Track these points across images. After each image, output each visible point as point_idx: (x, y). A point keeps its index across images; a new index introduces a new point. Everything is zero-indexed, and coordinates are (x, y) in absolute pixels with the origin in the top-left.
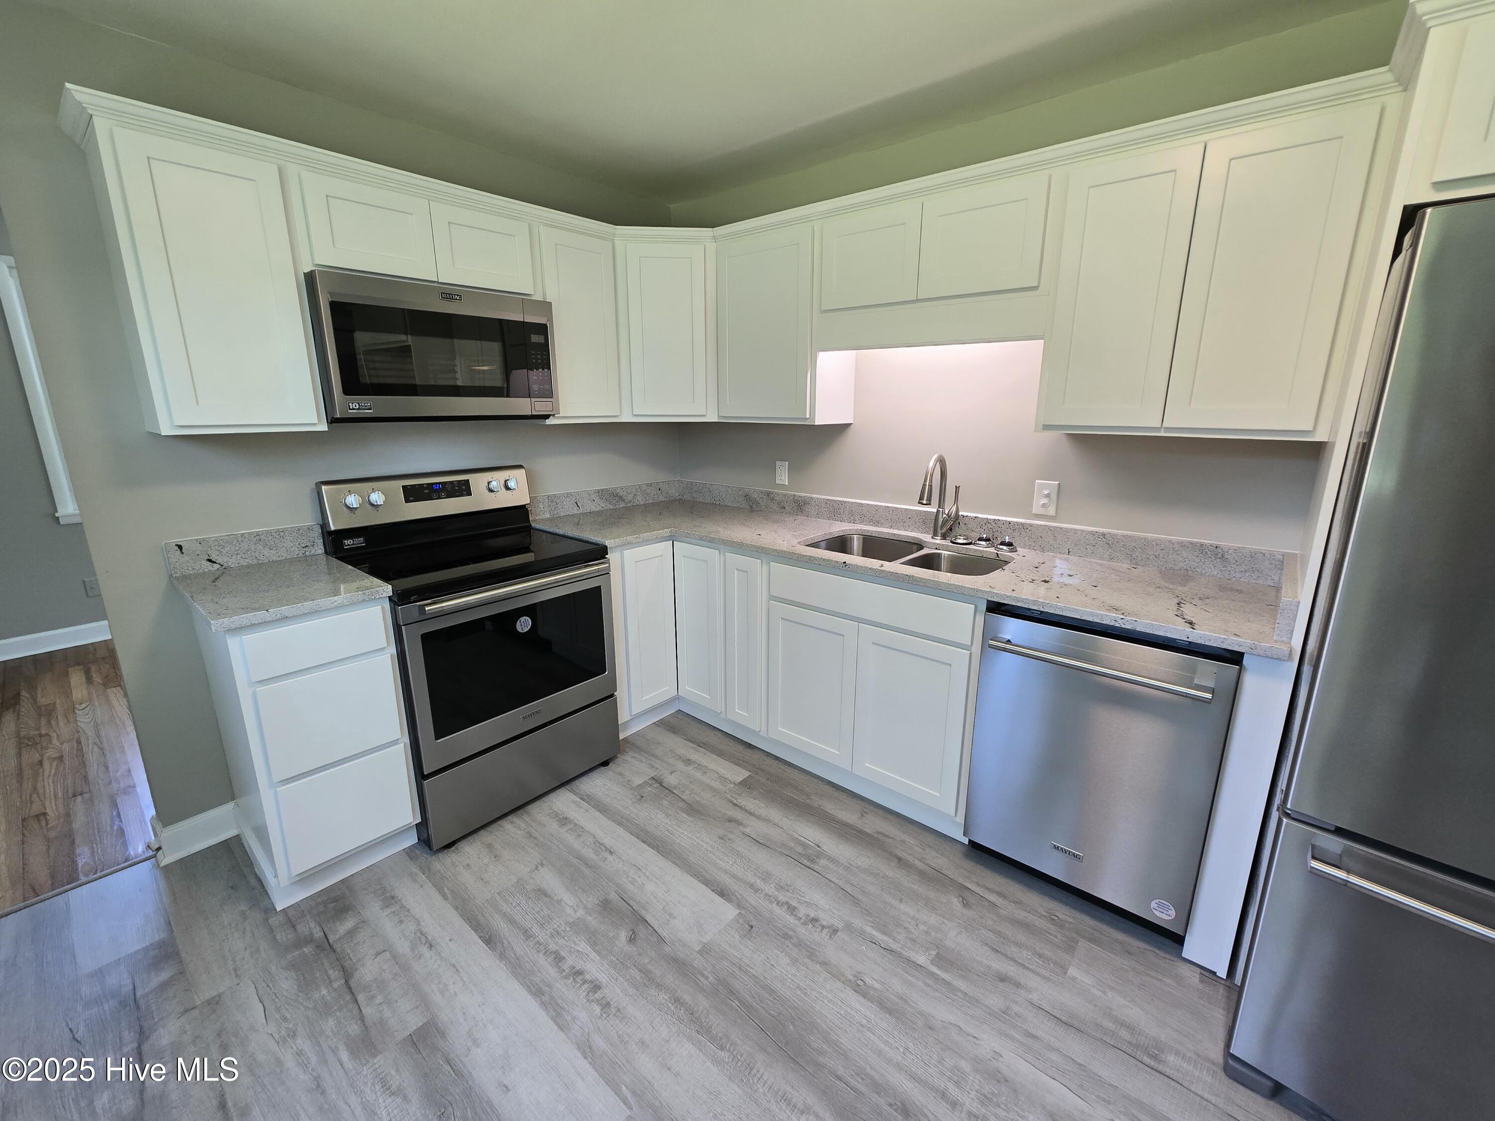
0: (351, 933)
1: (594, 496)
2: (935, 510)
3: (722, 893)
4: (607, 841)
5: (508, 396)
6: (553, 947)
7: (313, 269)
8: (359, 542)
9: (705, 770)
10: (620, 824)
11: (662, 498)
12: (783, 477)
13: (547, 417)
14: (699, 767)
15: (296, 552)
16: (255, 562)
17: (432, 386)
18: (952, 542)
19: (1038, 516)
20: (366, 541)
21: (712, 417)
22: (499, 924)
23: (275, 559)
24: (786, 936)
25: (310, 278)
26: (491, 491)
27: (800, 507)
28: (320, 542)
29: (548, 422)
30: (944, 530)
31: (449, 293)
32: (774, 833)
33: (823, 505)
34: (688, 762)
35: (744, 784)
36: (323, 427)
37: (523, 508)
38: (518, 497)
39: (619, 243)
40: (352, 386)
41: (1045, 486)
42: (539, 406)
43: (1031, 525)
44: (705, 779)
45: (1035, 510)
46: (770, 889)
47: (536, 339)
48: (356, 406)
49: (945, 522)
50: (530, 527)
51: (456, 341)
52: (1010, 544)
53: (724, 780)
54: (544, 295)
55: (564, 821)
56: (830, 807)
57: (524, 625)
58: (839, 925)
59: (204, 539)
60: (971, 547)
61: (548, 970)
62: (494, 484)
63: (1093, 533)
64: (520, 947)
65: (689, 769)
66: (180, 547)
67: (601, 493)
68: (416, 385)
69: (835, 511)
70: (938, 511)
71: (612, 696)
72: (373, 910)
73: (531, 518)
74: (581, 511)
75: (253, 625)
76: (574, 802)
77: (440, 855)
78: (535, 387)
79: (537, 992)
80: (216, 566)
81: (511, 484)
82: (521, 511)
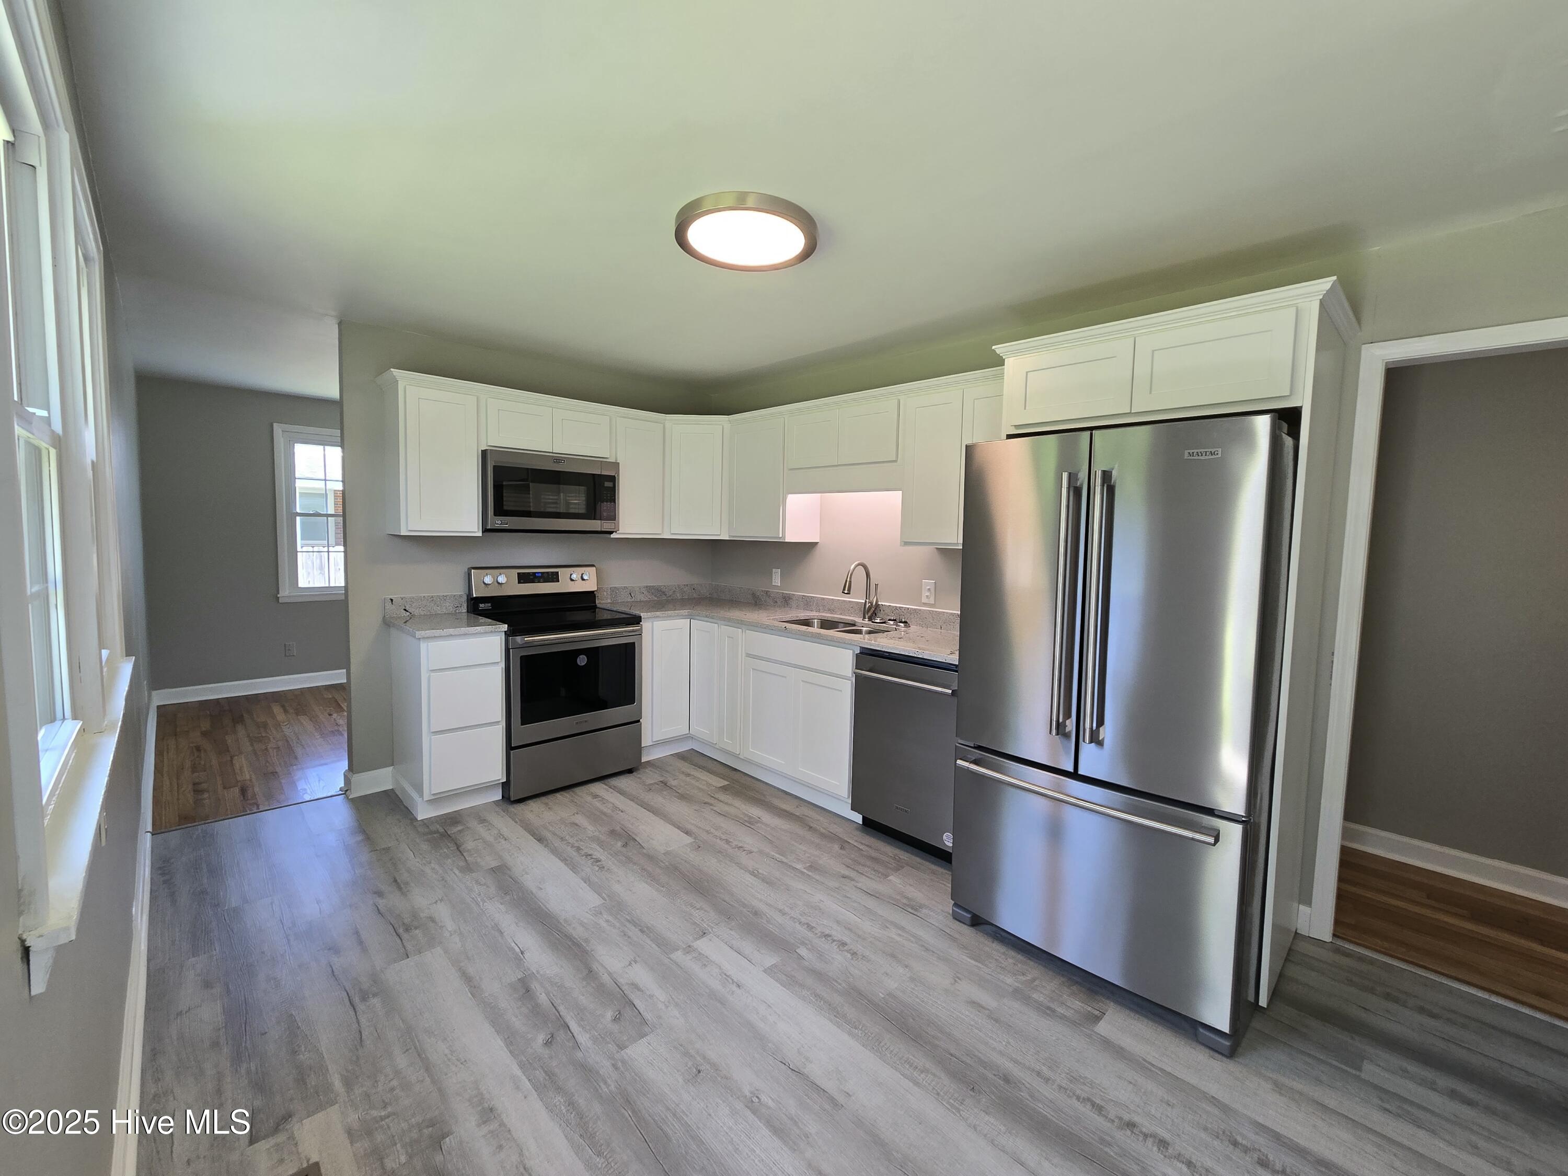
0: (460, 831)
1: (643, 590)
2: (864, 601)
3: (687, 833)
4: (621, 806)
5: (594, 519)
6: (576, 844)
7: (487, 448)
8: (488, 606)
9: (698, 779)
10: (633, 800)
11: (695, 595)
12: (777, 580)
13: (611, 533)
14: (695, 778)
15: (451, 610)
16: (429, 614)
17: (541, 512)
18: (873, 622)
19: (925, 604)
20: (492, 606)
21: (725, 537)
22: (549, 835)
23: (439, 612)
24: (720, 852)
25: (484, 453)
26: (572, 580)
27: (786, 601)
28: (465, 605)
29: (612, 536)
30: (869, 614)
31: (558, 459)
32: (732, 810)
33: (801, 600)
34: (688, 775)
35: (724, 789)
36: (480, 534)
37: (592, 593)
38: (590, 585)
39: (668, 425)
40: (500, 511)
41: (928, 583)
42: (607, 526)
43: (920, 610)
44: (697, 784)
45: (924, 600)
46: (718, 833)
47: (608, 484)
48: (498, 522)
49: (870, 608)
50: (595, 607)
51: (561, 486)
52: (905, 622)
53: (709, 785)
54: (616, 460)
55: (595, 796)
56: (776, 802)
57: (582, 660)
58: (755, 850)
59: (404, 597)
60: (884, 625)
61: (572, 852)
62: (574, 577)
63: (951, 614)
64: (557, 843)
65: (688, 779)
66: (392, 600)
67: (649, 588)
68: (530, 511)
69: (807, 603)
70: (866, 601)
71: (638, 721)
72: (473, 824)
73: (597, 602)
74: (633, 600)
75: (435, 637)
76: (605, 789)
77: (515, 806)
78: (605, 514)
79: (564, 860)
80: (408, 614)
81: (585, 577)
82: (590, 595)
